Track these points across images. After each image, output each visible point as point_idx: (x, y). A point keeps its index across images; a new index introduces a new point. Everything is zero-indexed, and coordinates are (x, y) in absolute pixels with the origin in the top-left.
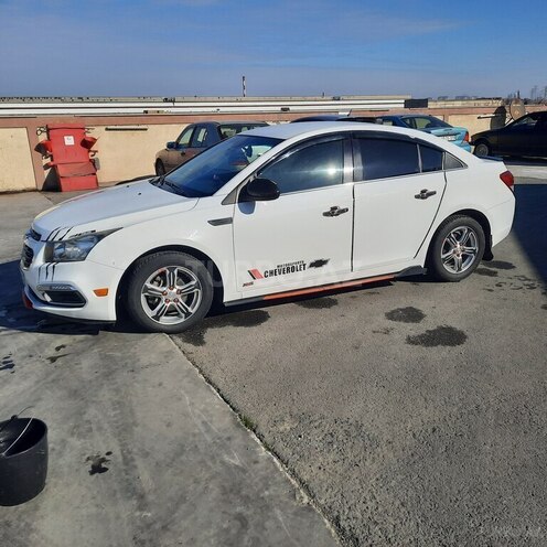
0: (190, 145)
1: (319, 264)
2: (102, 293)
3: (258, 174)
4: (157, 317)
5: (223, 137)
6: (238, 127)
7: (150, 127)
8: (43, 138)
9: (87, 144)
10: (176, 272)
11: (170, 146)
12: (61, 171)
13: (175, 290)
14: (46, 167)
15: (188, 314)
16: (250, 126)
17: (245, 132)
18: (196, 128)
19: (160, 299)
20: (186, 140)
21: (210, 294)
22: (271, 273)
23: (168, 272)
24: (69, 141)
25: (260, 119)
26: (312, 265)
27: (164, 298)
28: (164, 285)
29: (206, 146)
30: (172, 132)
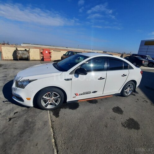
0: (67, 55)
1: (95, 92)
2: (29, 99)
3: (81, 66)
4: (46, 106)
5: (74, 54)
6: (77, 53)
7: (61, 51)
8: (42, 51)
9: (50, 53)
10: (53, 94)
11: (64, 55)
12: (44, 57)
13: (52, 99)
14: (42, 56)
15: (55, 105)
16: (79, 53)
17: (78, 54)
18: (69, 52)
19: (47, 101)
20: (67, 54)
21: (63, 100)
22: (81, 94)
23: (50, 94)
24: (47, 52)
25: (81, 52)
26: (93, 92)
27: (49, 101)
28: (49, 97)
29: (70, 56)
30: (65, 52)
